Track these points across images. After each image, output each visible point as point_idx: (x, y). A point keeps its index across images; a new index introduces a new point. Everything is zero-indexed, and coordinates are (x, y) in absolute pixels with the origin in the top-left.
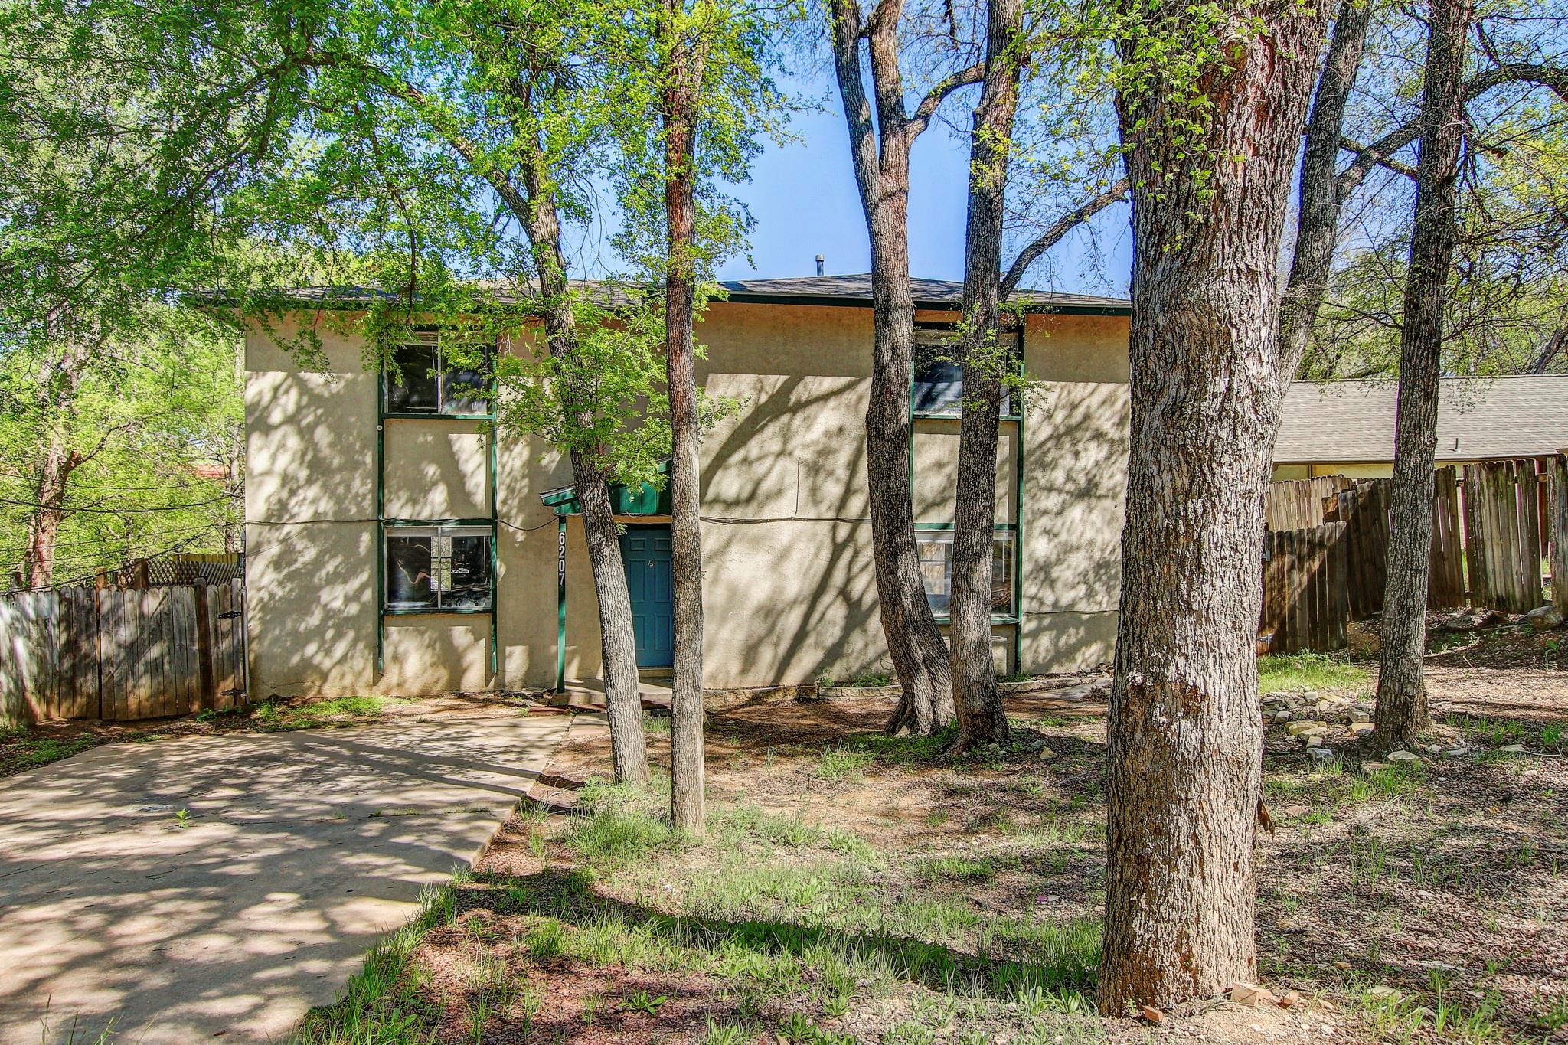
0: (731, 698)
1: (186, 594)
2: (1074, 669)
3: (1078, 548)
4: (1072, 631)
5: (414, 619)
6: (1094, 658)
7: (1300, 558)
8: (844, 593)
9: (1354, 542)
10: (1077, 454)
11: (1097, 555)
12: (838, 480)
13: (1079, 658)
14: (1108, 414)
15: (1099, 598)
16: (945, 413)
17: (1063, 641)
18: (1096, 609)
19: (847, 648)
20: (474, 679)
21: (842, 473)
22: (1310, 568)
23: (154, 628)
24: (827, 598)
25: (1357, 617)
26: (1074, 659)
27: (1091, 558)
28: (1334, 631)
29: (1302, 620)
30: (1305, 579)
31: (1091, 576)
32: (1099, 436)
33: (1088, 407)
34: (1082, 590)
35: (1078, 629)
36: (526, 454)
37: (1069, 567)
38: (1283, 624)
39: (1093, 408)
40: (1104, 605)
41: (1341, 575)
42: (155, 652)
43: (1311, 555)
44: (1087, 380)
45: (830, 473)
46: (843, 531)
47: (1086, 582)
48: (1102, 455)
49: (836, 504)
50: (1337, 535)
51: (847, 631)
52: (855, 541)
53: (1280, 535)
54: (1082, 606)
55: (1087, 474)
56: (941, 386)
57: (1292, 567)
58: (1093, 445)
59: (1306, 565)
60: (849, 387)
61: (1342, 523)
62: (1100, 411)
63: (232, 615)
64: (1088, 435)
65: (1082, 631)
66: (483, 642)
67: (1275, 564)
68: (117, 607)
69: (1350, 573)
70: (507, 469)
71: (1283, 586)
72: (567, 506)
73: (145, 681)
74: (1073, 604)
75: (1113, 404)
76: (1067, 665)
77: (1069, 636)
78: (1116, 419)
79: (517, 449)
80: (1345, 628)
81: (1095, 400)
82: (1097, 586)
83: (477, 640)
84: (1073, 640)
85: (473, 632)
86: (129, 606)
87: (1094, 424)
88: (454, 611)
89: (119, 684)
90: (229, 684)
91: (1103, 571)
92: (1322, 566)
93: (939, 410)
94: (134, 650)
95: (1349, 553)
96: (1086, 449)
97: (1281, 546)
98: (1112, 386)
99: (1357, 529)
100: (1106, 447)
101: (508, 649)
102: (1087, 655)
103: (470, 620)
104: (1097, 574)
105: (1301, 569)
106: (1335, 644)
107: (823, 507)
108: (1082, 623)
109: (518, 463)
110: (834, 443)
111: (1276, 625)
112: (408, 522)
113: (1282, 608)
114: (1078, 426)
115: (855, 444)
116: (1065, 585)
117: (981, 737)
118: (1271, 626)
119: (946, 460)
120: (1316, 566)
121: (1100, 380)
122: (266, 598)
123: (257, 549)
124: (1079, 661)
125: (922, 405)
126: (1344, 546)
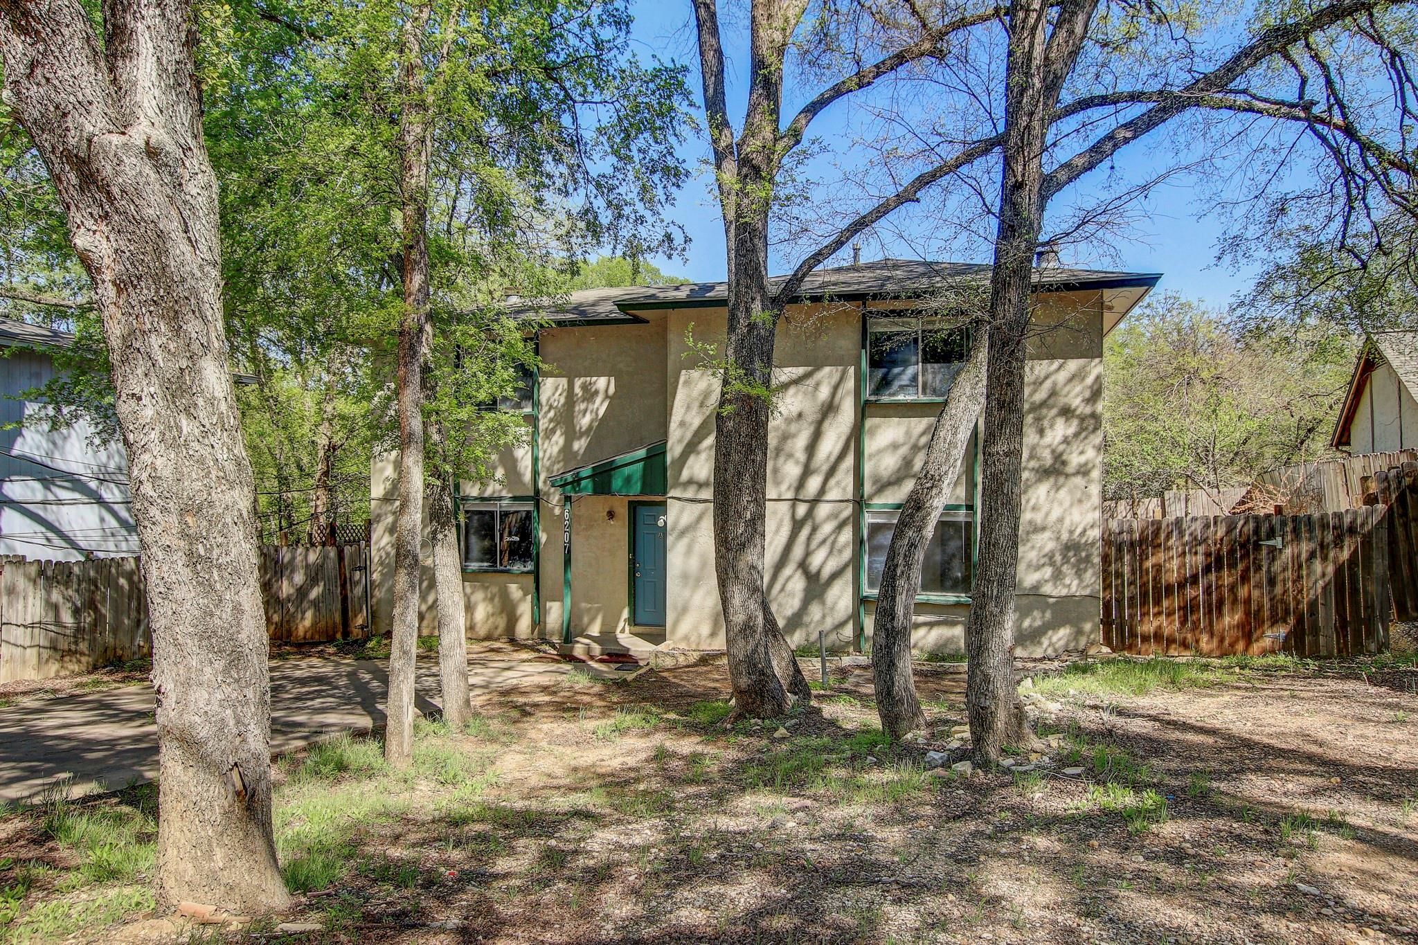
0: (681, 659)
1: (332, 552)
2: (1038, 653)
3: (1044, 529)
4: (1036, 613)
5: (480, 577)
6: (1062, 643)
7: (1322, 546)
8: (803, 565)
9: (1400, 531)
10: (1041, 432)
11: (1065, 536)
12: (797, 462)
13: (1045, 642)
14: (1078, 389)
15: (1067, 581)
16: (901, 397)
17: (1026, 623)
18: (1064, 592)
19: (806, 619)
20: (524, 627)
21: (801, 456)
22: (1336, 558)
23: (315, 574)
24: (788, 571)
25: (1403, 615)
26: (1040, 643)
27: (1058, 538)
28: (1371, 633)
29: (1327, 618)
30: (1330, 569)
31: (1058, 558)
32: (1066, 412)
33: (1055, 384)
34: (1048, 572)
35: (1043, 612)
36: (561, 441)
37: (1033, 547)
38: (1300, 620)
39: (1059, 386)
40: (1074, 588)
41: (1380, 565)
42: (314, 593)
43: (1338, 542)
44: (1053, 357)
45: (790, 456)
46: (802, 509)
47: (1052, 564)
48: (1071, 431)
49: (795, 484)
50: (1375, 519)
51: (806, 603)
52: (813, 519)
53: (1295, 519)
54: (1047, 589)
55: (1053, 451)
56: (896, 370)
57: (1312, 555)
58: (1060, 422)
59: (1332, 554)
60: (807, 376)
61: (1381, 507)
62: (1067, 389)
63: (360, 569)
64: (1054, 411)
65: (1048, 615)
66: (529, 597)
67: (1288, 551)
68: (293, 558)
69: (1394, 565)
70: (547, 455)
71: (1300, 577)
72: (569, 487)
73: (309, 614)
74: (1036, 587)
75: (1083, 379)
76: (1031, 649)
77: (1034, 620)
78: (1087, 394)
79: (555, 438)
80: (1386, 630)
81: (1062, 377)
82: (1064, 568)
83: (525, 595)
84: (1038, 623)
85: (522, 588)
86: (299, 558)
87: (1062, 401)
88: (508, 572)
89: (293, 616)
90: (360, 621)
91: (1071, 554)
92: (1354, 555)
93: (894, 394)
94: (302, 592)
95: (1392, 541)
96: (1052, 426)
97: (1296, 531)
98: (1082, 361)
99: (1404, 514)
100: (1075, 422)
101: (549, 604)
102: (1054, 639)
103: (520, 579)
104: (1064, 557)
105: (1325, 559)
106: (1373, 647)
107: (784, 487)
108: (1048, 606)
109: (556, 449)
110: (793, 428)
111: (1292, 620)
112: (476, 499)
113: (1298, 602)
114: (1043, 404)
115: (812, 429)
116: (1029, 566)
117: (750, 712)
118: (1285, 621)
119: (901, 440)
120: (1345, 555)
121: (1066, 356)
122: (384, 556)
123: (379, 518)
124: (1045, 646)
125: (877, 391)
126: (1384, 534)
